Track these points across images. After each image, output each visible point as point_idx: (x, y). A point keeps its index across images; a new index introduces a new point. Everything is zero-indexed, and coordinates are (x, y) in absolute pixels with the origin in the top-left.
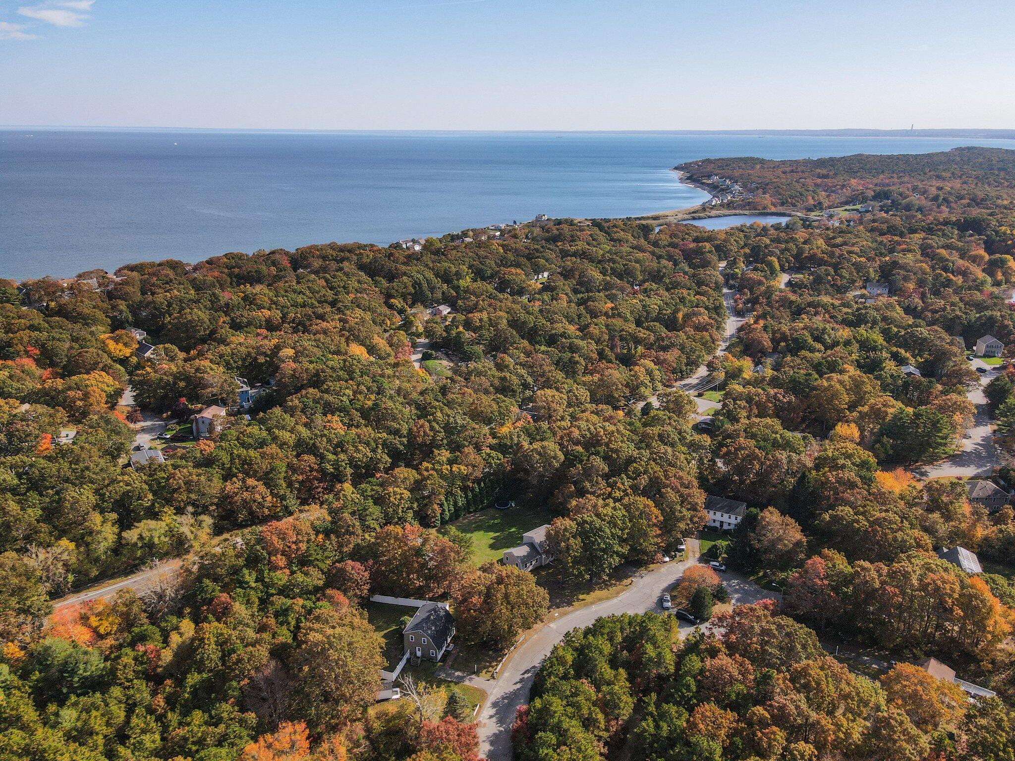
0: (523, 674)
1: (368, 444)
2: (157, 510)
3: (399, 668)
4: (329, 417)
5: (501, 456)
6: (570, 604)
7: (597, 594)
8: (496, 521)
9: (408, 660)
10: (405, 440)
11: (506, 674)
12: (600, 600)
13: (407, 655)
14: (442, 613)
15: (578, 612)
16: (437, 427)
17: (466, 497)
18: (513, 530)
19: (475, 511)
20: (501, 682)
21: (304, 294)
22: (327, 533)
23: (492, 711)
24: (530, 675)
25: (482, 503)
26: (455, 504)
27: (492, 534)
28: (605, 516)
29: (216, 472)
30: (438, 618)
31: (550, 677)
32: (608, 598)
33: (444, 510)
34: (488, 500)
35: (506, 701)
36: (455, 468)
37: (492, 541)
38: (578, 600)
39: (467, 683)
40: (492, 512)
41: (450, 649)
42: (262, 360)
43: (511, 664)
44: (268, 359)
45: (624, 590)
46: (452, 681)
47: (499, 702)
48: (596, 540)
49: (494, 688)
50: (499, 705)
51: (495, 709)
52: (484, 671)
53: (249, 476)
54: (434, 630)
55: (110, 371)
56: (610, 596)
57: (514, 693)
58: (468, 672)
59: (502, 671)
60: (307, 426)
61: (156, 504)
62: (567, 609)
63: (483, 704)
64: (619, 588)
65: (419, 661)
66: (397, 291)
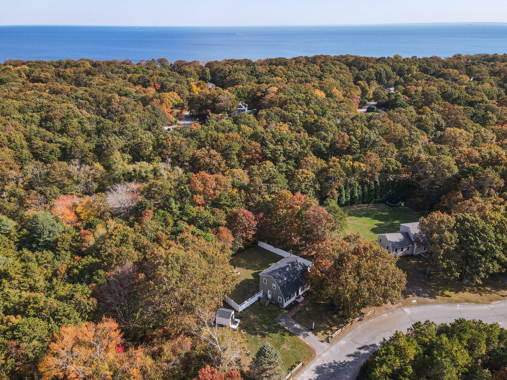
0: (360, 349)
2: (151, 158)
3: (247, 304)
4: (281, 123)
5: (399, 164)
6: (432, 296)
7: (467, 295)
8: (384, 214)
10: (328, 144)
11: (342, 342)
12: (468, 301)
13: (261, 294)
14: (299, 268)
15: (439, 306)
16: (354, 140)
17: (363, 190)
18: (395, 222)
19: (369, 203)
20: (333, 348)
21: (304, 71)
23: (314, 376)
24: (367, 352)
25: (376, 198)
26: (352, 193)
27: (377, 222)
30: (294, 271)
31: (381, 366)
32: (477, 302)
33: (341, 196)
34: (381, 196)
35: (332, 370)
36: (356, 164)
37: (375, 226)
38: (442, 294)
39: (301, 337)
40: (382, 206)
41: (299, 301)
42: (259, 94)
43: (351, 333)
44: (263, 94)
45: (499, 299)
46: (288, 331)
47: (325, 368)
48: (476, 240)
49: (324, 352)
50: (323, 372)
51: (317, 375)
52: (322, 332)
53: (213, 148)
54: (285, 281)
55: (182, 95)
56: (480, 301)
57: (344, 365)
58: (306, 327)
59: (338, 338)
60: (265, 127)
61: (152, 155)
62: (428, 300)
63: (307, 364)
64: (494, 295)
65: (267, 302)
66: (364, 76)
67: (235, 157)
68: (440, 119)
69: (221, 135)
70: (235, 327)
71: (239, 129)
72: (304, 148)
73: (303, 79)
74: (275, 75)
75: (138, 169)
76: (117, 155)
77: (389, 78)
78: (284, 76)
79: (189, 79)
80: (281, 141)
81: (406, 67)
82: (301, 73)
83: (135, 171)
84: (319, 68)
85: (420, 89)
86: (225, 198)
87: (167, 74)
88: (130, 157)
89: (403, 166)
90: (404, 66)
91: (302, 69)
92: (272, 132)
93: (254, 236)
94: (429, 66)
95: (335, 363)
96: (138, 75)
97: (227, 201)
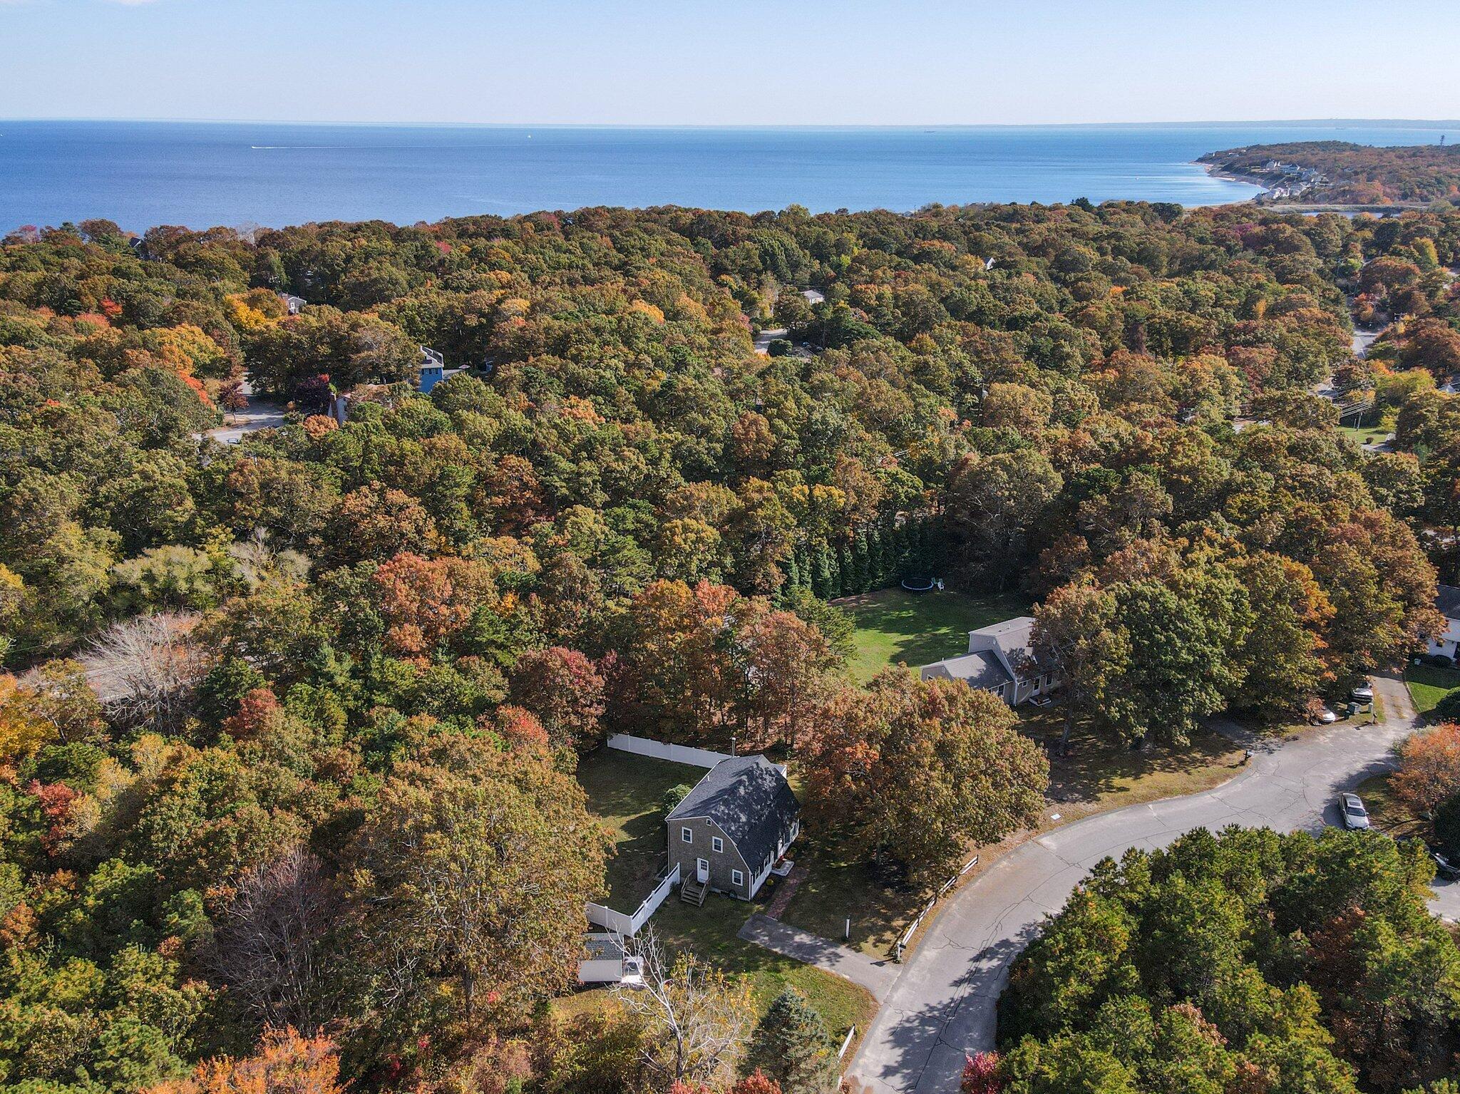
0: (977, 959)
1: (643, 448)
2: (198, 531)
3: (648, 907)
4: (573, 399)
5: (919, 482)
6: (1090, 796)
7: (1160, 778)
8: (904, 614)
9: (675, 889)
10: (718, 447)
11: (929, 954)
12: (1167, 792)
13: (674, 877)
14: (769, 783)
15: (1112, 817)
16: (785, 428)
17: (841, 559)
18: (944, 630)
19: (858, 592)
20: (914, 974)
21: (571, 253)
22: (524, 591)
23: (893, 1056)
24: (995, 963)
25: (875, 577)
26: (816, 570)
27: (897, 638)
28: (1188, 586)
29: (330, 475)
30: (758, 794)
31: (1065, 981)
32: (1187, 792)
33: (789, 581)
34: (886, 570)
35: (931, 1030)
36: (819, 491)
37: (898, 650)
38: (1109, 788)
39: (823, 965)
40: (893, 595)
41: (783, 872)
42: (472, 321)
43: (940, 927)
44: (484, 321)
45: (1228, 776)
46: (783, 957)
47: (911, 1030)
48: (1169, 641)
49: (895, 988)
50: (911, 1039)
51: (899, 1051)
52: (872, 939)
53: (394, 486)
54: (745, 824)
55: (216, 332)
56: (1191, 786)
57: (954, 1008)
58: (827, 937)
59: (918, 944)
60: (529, 413)
61: (199, 521)
62: (1083, 806)
63: (865, 1031)
64: (1214, 769)
65: (702, 894)
66: (733, 261)
67: (463, 505)
68: (966, 363)
69: (407, 444)
70: (635, 979)
71: (459, 426)
72: (654, 462)
73: (577, 274)
74: (493, 267)
75: (160, 570)
76: (71, 533)
77: (795, 266)
78: (518, 267)
79: (218, 284)
80: (589, 447)
81: (832, 237)
82: (564, 258)
83: (149, 577)
84: (610, 244)
85: (887, 290)
86: (491, 623)
87: (141, 271)
88: (116, 536)
89: (927, 487)
90: (825, 233)
91: (564, 247)
92: (556, 426)
93: (601, 719)
94: (883, 233)
95: (932, 1009)
96: (32, 277)
97: (497, 632)
